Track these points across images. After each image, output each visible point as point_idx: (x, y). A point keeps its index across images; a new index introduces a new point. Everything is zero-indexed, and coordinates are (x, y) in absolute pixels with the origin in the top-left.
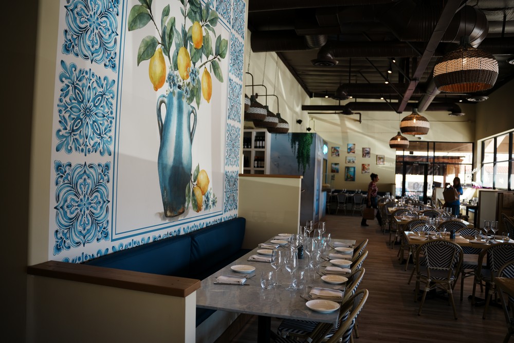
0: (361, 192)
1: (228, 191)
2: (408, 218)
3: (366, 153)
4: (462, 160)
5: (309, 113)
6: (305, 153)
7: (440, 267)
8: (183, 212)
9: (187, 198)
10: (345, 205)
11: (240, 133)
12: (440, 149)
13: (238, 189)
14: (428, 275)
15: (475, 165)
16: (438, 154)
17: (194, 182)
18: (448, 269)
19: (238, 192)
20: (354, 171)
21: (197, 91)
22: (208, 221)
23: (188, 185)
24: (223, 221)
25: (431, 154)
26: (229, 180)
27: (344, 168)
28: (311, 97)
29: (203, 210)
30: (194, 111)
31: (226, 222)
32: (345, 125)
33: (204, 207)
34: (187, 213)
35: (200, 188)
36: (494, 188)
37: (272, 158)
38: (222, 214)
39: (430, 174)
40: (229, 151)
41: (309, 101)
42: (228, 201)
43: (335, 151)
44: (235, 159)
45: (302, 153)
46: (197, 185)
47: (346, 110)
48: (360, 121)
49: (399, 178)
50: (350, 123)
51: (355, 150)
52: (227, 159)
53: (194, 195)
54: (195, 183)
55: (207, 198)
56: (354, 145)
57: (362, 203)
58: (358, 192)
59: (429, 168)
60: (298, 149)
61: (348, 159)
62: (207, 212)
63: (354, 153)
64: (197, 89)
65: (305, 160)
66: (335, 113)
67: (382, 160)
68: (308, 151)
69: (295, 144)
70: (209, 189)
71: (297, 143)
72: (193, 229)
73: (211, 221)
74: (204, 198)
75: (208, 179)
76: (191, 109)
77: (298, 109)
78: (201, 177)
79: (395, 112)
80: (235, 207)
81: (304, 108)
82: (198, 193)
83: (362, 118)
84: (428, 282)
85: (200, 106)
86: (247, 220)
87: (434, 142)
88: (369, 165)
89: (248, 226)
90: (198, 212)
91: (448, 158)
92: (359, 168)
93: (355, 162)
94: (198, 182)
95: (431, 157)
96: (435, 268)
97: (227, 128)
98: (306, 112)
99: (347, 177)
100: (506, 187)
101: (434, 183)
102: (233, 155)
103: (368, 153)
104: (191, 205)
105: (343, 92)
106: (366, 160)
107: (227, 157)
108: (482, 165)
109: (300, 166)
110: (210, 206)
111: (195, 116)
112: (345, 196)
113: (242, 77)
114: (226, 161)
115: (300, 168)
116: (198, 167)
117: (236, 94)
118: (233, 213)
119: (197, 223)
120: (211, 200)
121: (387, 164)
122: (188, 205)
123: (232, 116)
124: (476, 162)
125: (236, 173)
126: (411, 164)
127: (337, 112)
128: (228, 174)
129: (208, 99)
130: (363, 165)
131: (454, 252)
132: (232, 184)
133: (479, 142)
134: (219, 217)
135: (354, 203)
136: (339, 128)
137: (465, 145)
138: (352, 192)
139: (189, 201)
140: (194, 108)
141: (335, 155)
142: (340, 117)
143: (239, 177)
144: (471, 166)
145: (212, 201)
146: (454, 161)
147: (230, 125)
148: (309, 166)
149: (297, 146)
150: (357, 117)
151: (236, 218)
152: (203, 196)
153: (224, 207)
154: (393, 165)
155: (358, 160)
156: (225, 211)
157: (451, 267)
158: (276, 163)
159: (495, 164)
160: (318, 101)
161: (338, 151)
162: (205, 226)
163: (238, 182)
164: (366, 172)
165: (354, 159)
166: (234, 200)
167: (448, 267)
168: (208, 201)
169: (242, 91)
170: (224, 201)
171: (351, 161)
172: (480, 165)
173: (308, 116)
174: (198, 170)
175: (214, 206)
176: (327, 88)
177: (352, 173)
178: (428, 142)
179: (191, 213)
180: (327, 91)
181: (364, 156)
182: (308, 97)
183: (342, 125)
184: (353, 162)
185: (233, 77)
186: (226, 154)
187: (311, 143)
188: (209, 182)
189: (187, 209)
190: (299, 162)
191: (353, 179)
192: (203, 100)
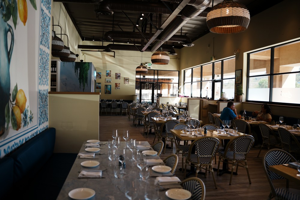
0: (116, 100)
1: (41, 107)
2: (161, 118)
3: (118, 76)
4: (172, 81)
5: (81, 50)
6: (84, 76)
7: (206, 155)
8: (3, 133)
9: (6, 119)
10: (106, 109)
11: (49, 57)
12: (161, 75)
13: (48, 104)
14: (198, 161)
15: (180, 84)
16: (160, 77)
17: (13, 101)
18: (211, 156)
19: (48, 106)
20: (111, 87)
21: (13, 10)
22: (26, 136)
23: (7, 105)
24: (38, 133)
25: (156, 77)
26: (42, 96)
27: (104, 86)
28: (83, 40)
29: (22, 127)
30: (11, 30)
31: (40, 133)
32: (105, 58)
33: (23, 124)
34: (7, 134)
35: (19, 107)
36: (192, 97)
37: (61, 80)
38: (37, 127)
39: (156, 89)
40: (41, 73)
41: (82, 43)
42: (41, 116)
43: (99, 75)
44: (46, 79)
45: (82, 76)
46: (16, 104)
47: (107, 49)
48: (114, 57)
49: (137, 92)
50: (108, 58)
51: (111, 74)
52: (40, 79)
53: (13, 114)
54: (14, 103)
55: (26, 115)
56: (111, 71)
57: (117, 107)
58: (114, 101)
59: (155, 85)
60: (80, 73)
61: (107, 80)
62: (26, 128)
63: (110, 76)
64: (14, 8)
65: (85, 80)
66: (99, 51)
67: (127, 81)
68: (86, 74)
69: (77, 70)
70: (26, 107)
71: (79, 69)
72: (13, 148)
73: (29, 135)
74: (22, 116)
75: (25, 98)
76: (8, 28)
77: (76, 47)
78: (20, 96)
79: (139, 52)
80: (46, 119)
81: (80, 47)
82: (17, 111)
83: (115, 55)
84: (198, 166)
85: (17, 26)
86: (56, 129)
87: (158, 70)
88: (119, 84)
89: (57, 134)
90: (17, 130)
91: (164, 79)
92: (113, 86)
93: (111, 82)
94: (17, 101)
95: (156, 79)
96: (203, 156)
97: (40, 52)
98: (80, 49)
99: (106, 91)
100: (199, 96)
101: (158, 94)
102: (44, 76)
103: (119, 76)
104: (10, 125)
105: (109, 37)
106: (118, 81)
107: (40, 78)
108: (184, 84)
109: (81, 84)
110: (28, 122)
111: (13, 36)
112: (106, 103)
113: (51, 11)
114: (39, 81)
115: (81, 86)
116: (16, 87)
117: (46, 24)
118: (46, 125)
119: (17, 141)
120: (28, 116)
121: (130, 83)
122: (8, 125)
123: (43, 43)
124: (181, 82)
125: (46, 91)
126: (144, 83)
127: (100, 50)
128: (41, 92)
129: (25, 21)
130: (116, 84)
131: (215, 144)
132: (44, 100)
133: (182, 71)
134: (35, 131)
135: (112, 107)
136: (101, 61)
137: (174, 72)
138: (110, 101)
139: (9, 121)
140: (10, 27)
141: (98, 78)
142: (101, 53)
143: (48, 95)
144: (178, 84)
145: (29, 118)
146: (167, 81)
147: (42, 50)
148: (87, 85)
149: (79, 71)
150: (112, 54)
151: (47, 129)
152: (22, 115)
153: (39, 121)
154: (134, 84)
155: (113, 81)
156: (40, 125)
157: (213, 154)
158: (64, 83)
159: (192, 83)
160: (88, 43)
161: (100, 75)
162: (24, 142)
163: (48, 98)
164: (118, 88)
165: (110, 80)
166: (46, 114)
167: (211, 155)
168: (26, 118)
169: (50, 22)
170: (39, 116)
171: (109, 81)
172: (183, 84)
173: (81, 52)
174: (16, 89)
175: (31, 122)
176: (94, 34)
177: (109, 89)
178: (154, 70)
179: (12, 133)
180: (94, 37)
181: (116, 78)
182: (81, 40)
183: (103, 59)
184: (110, 82)
185: (44, 8)
186: (39, 75)
187: (89, 69)
188: (26, 101)
189: (7, 129)
190: (80, 82)
191: (110, 93)
192: (19, 21)
